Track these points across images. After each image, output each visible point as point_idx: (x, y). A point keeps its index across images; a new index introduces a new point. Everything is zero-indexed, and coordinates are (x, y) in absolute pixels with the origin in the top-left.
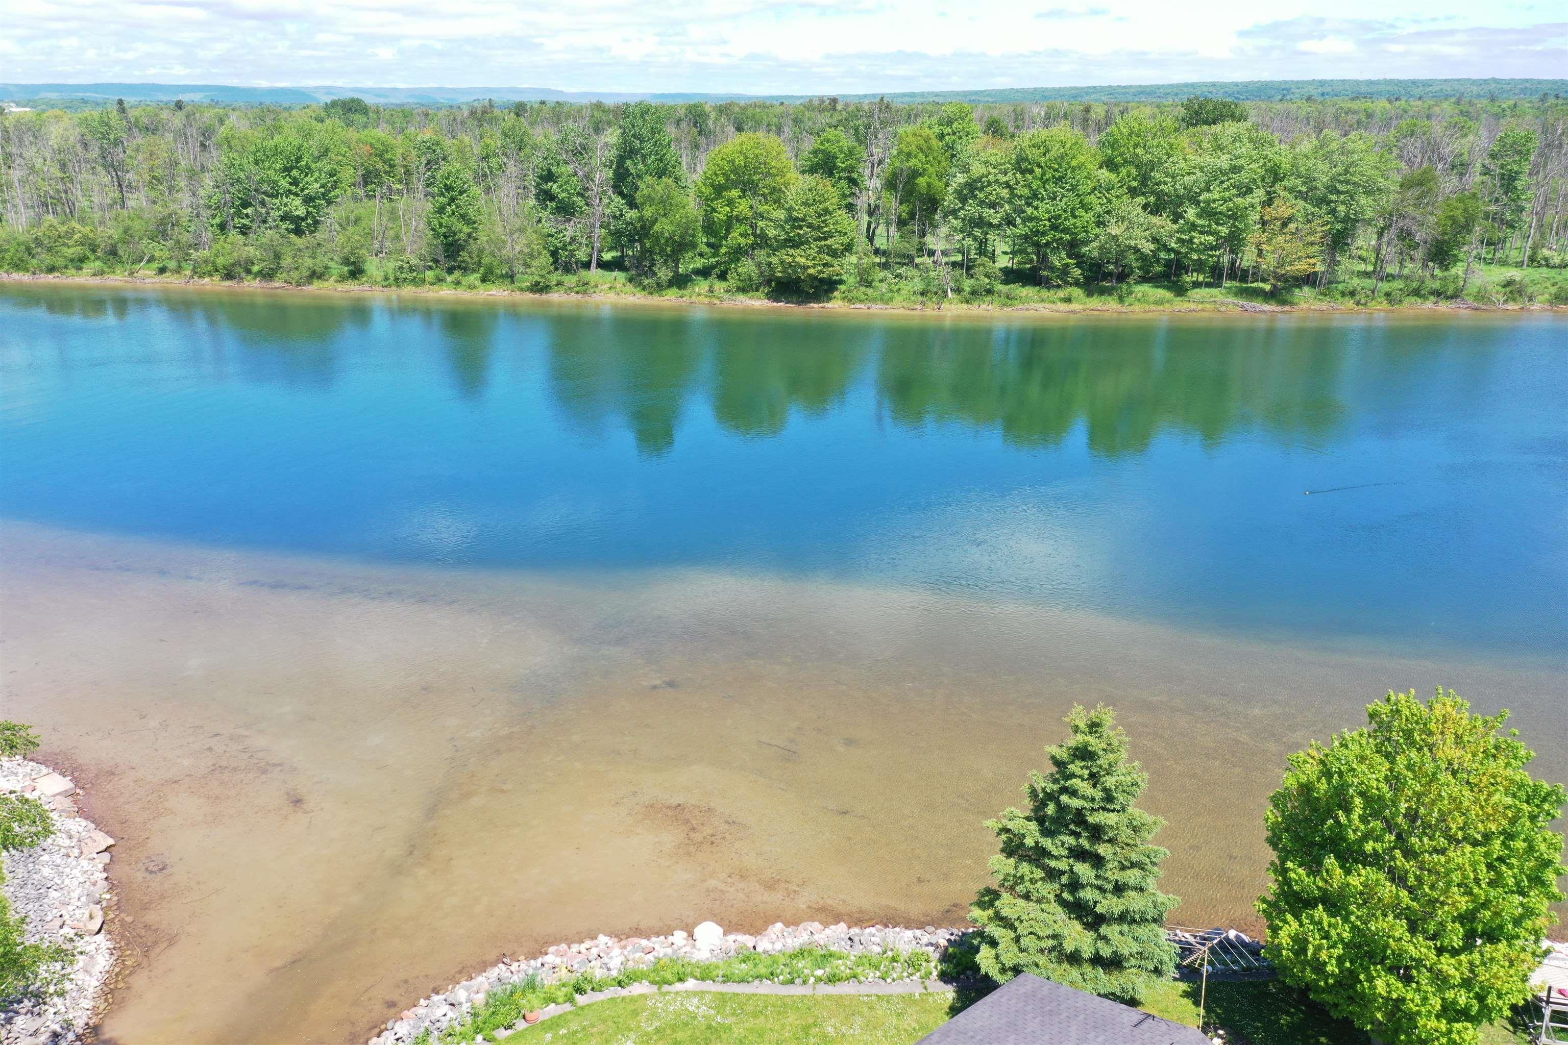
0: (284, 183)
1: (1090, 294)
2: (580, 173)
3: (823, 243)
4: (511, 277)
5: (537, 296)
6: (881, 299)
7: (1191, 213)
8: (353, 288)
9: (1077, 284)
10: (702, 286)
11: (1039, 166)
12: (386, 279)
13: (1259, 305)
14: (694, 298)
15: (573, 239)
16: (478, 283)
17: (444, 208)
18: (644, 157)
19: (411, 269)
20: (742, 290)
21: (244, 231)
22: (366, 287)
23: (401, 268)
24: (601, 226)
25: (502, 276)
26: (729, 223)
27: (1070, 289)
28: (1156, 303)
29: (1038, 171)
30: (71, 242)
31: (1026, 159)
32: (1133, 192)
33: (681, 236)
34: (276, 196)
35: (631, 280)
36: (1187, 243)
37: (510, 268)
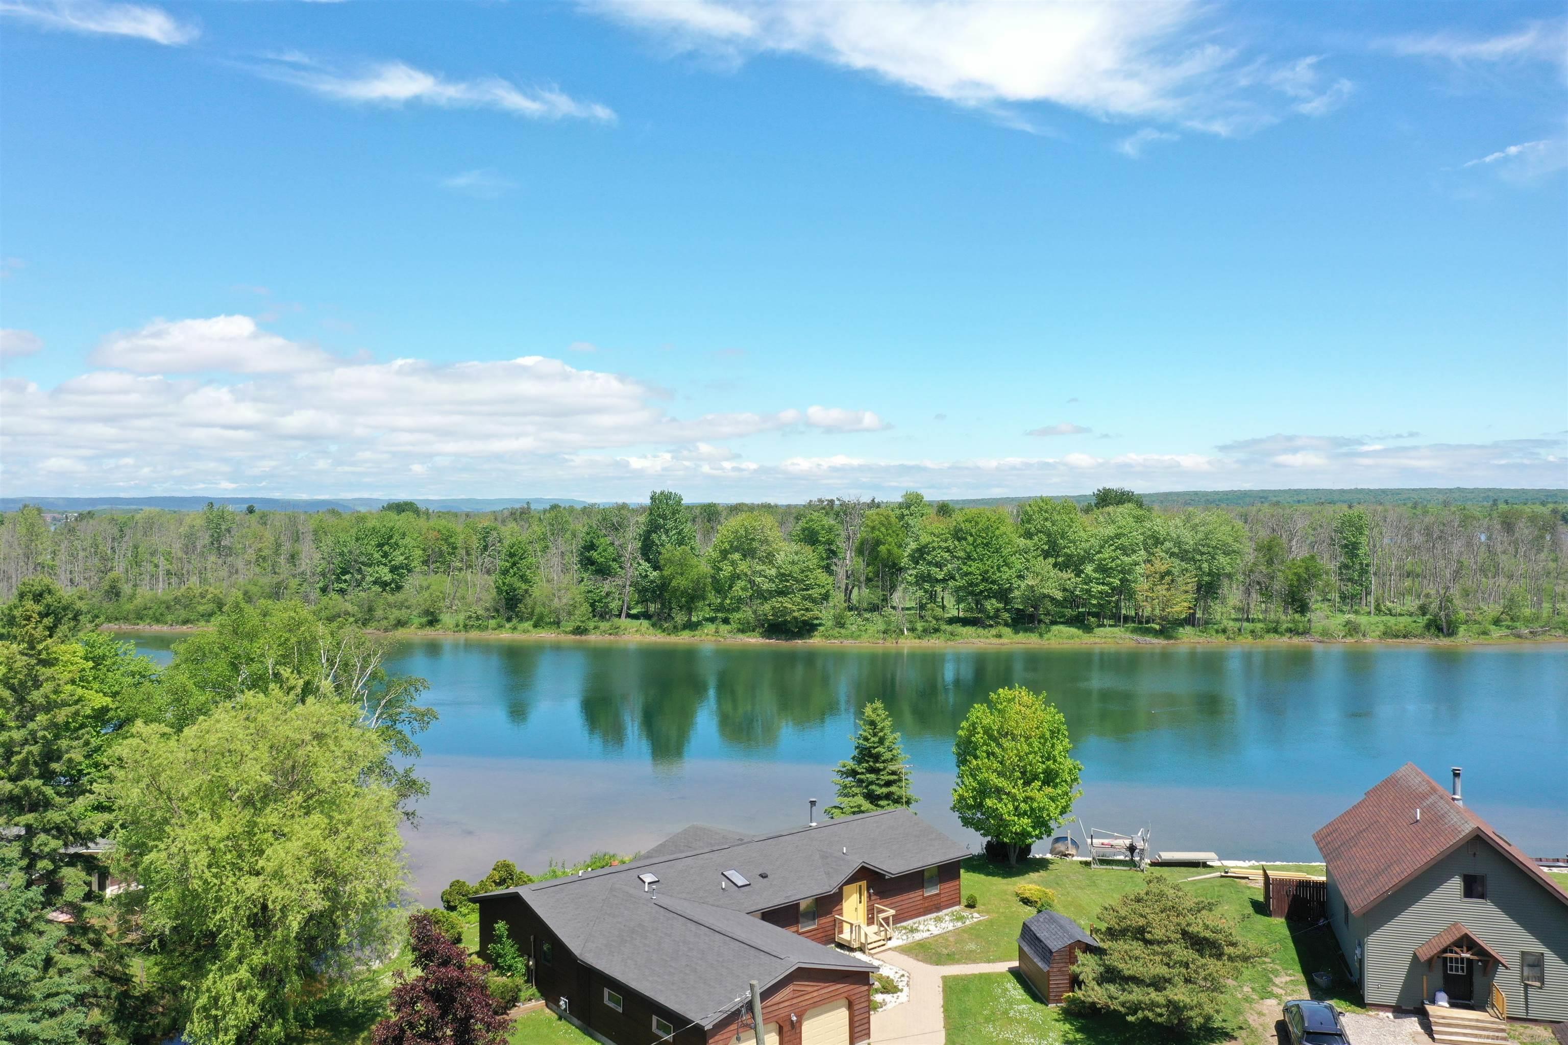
0: (377, 556)
1: (1017, 632)
2: (616, 543)
3: (805, 593)
4: (557, 623)
5: (578, 637)
6: (852, 637)
7: (1089, 569)
8: (430, 633)
9: (1006, 625)
10: (710, 628)
11: (971, 535)
12: (457, 626)
13: (1150, 639)
14: (703, 637)
15: (608, 594)
16: (531, 628)
17: (508, 571)
18: (667, 532)
19: (478, 618)
20: (742, 631)
21: (342, 591)
22: (441, 632)
23: (470, 617)
24: (630, 586)
25: (550, 623)
26: (735, 577)
27: (1000, 627)
28: (1068, 638)
29: (970, 539)
30: (204, 601)
31: (961, 530)
32: (1046, 555)
33: (694, 590)
34: (370, 566)
35: (654, 625)
36: (1088, 591)
37: (557, 617)
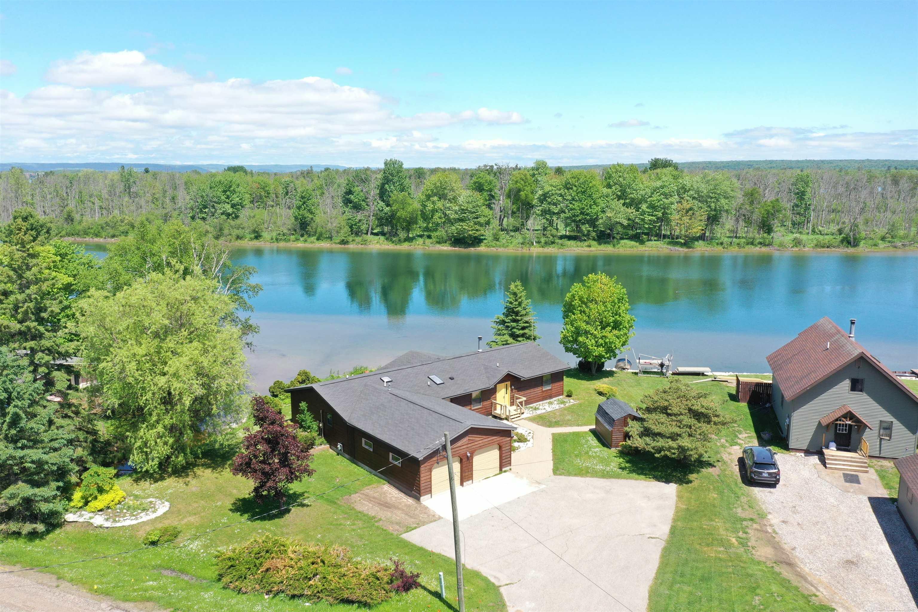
0: (223, 198)
1: (600, 244)
2: (364, 191)
3: (476, 220)
4: (331, 238)
5: (343, 246)
6: (503, 246)
7: (644, 207)
8: (256, 243)
9: (594, 239)
10: (420, 241)
11: (575, 186)
12: (272, 239)
13: (678, 248)
14: (416, 246)
15: (360, 221)
16: (315, 241)
17: (301, 207)
18: (394, 183)
19: (284, 235)
20: (439, 243)
21: (204, 219)
22: (262, 243)
23: (279, 234)
24: (373, 216)
25: (327, 238)
26: (434, 211)
27: (590, 241)
28: (630, 247)
29: (575, 188)
30: (123, 224)
31: (569, 183)
32: (619, 198)
33: (410, 218)
34: (219, 204)
35: (387, 239)
36: (643, 220)
37: (330, 234)
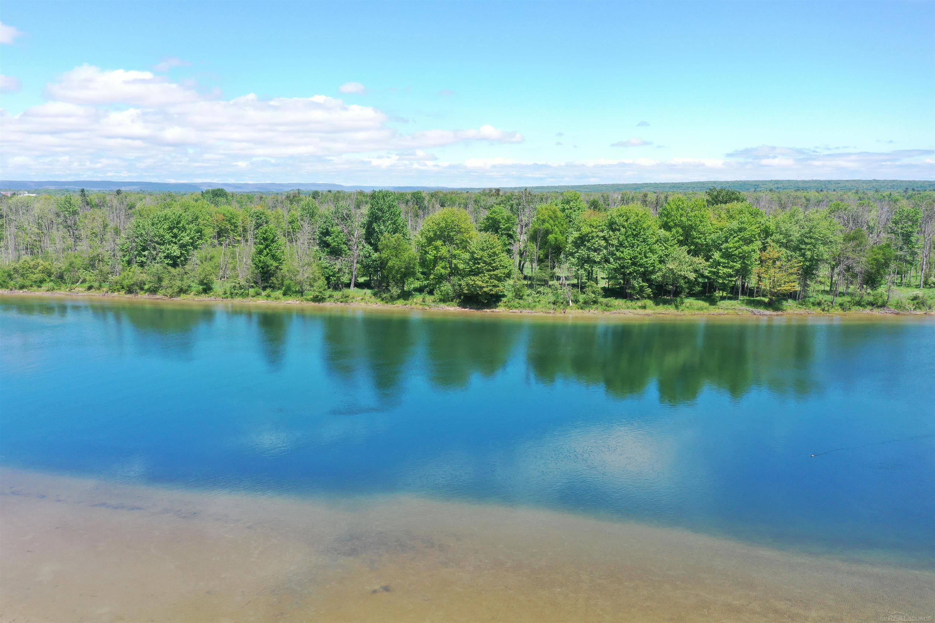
0: (168, 236)
1: (657, 304)
2: (346, 231)
3: (492, 273)
4: (301, 292)
5: (317, 304)
6: (529, 307)
7: (717, 255)
8: (204, 299)
9: (649, 297)
10: (418, 298)
11: (624, 227)
12: (225, 293)
13: (762, 310)
14: (413, 306)
15: (340, 270)
16: (281, 296)
17: (262, 251)
18: (384, 221)
19: (241, 288)
20: (443, 301)
21: (142, 264)
22: (213, 298)
23: (234, 287)
24: (357, 263)
25: (296, 292)
26: (436, 260)
27: (645, 301)
28: (698, 309)
29: (623, 230)
30: (37, 271)
31: (616, 223)
32: (681, 243)
33: (406, 268)
34: (163, 244)
35: (375, 294)
36: (716, 273)
37: (301, 287)
